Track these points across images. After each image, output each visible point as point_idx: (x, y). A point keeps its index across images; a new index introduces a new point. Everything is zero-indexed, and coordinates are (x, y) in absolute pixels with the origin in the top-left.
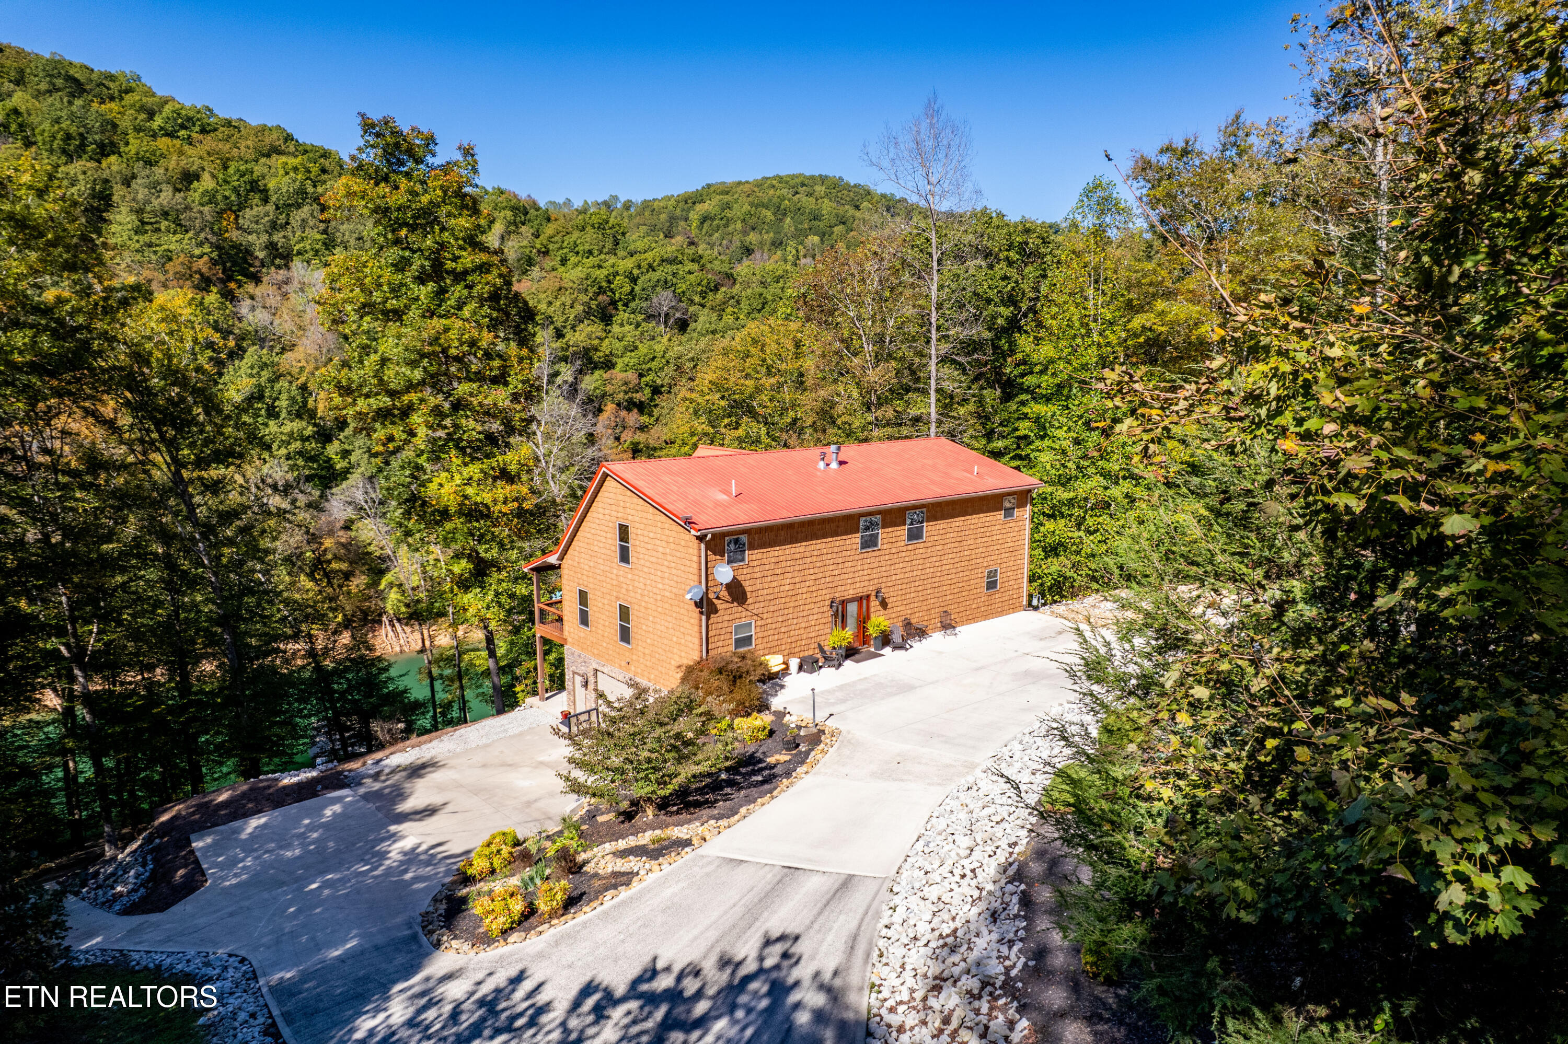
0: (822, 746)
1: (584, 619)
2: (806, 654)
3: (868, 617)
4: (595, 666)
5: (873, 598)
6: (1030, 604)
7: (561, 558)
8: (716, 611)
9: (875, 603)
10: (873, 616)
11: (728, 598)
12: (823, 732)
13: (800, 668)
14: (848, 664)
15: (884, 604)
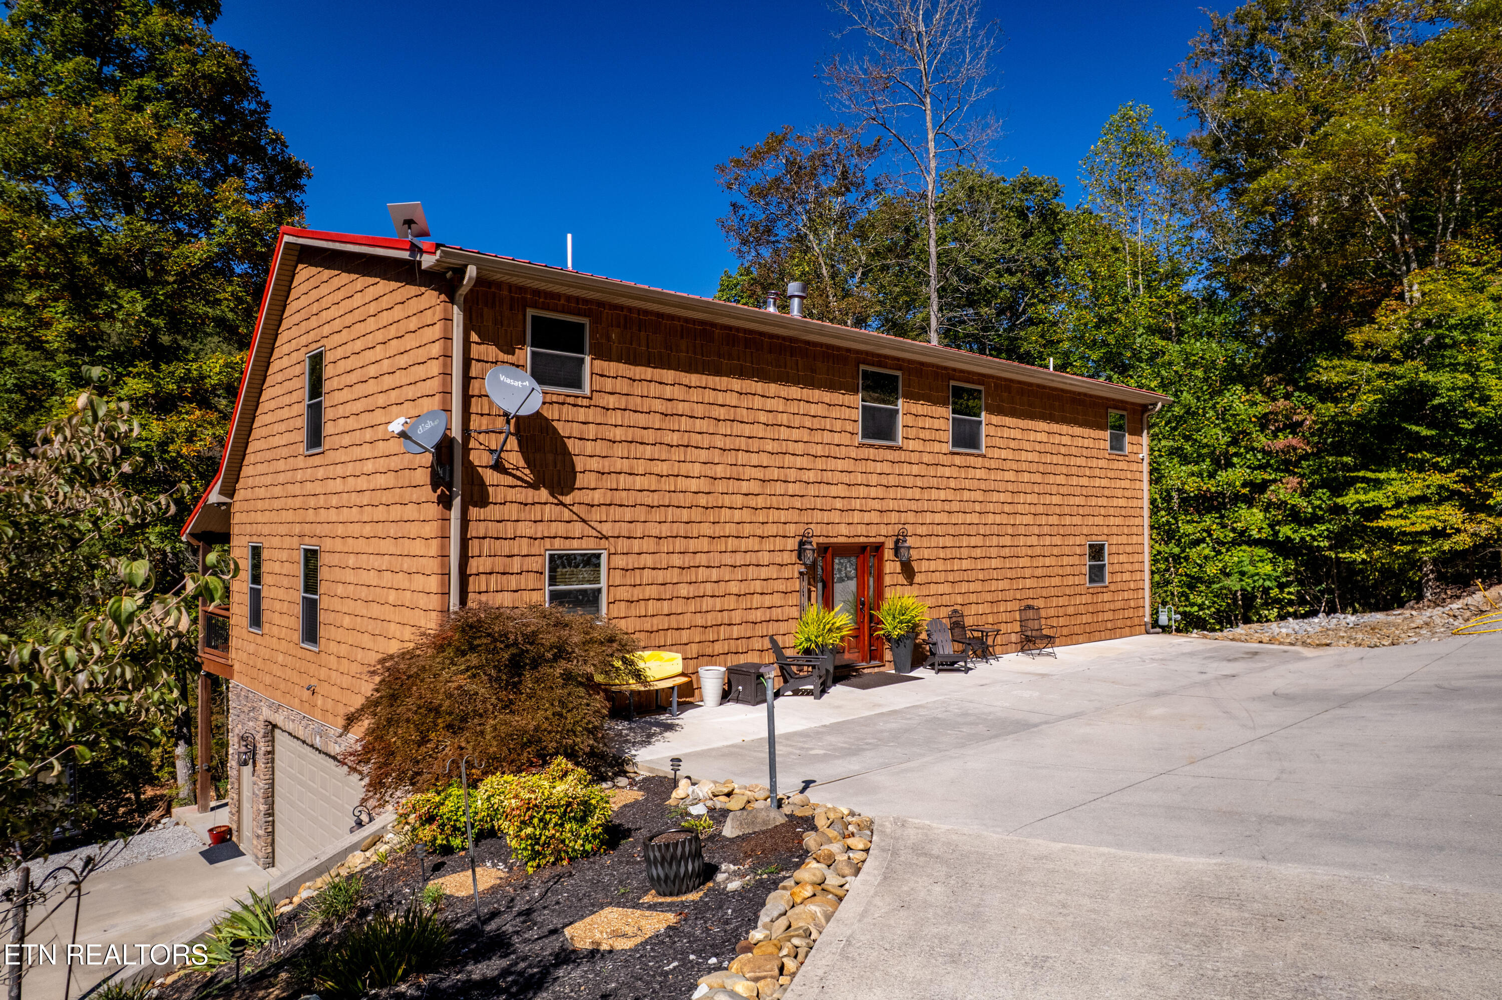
0: (811, 870)
1: (256, 619)
2: (742, 660)
3: (879, 595)
4: (266, 713)
5: (888, 554)
6: (1155, 624)
7: (229, 491)
8: (483, 501)
9: (891, 567)
10: (888, 593)
11: (530, 478)
12: (809, 823)
13: (726, 696)
14: (838, 691)
15: (908, 571)
